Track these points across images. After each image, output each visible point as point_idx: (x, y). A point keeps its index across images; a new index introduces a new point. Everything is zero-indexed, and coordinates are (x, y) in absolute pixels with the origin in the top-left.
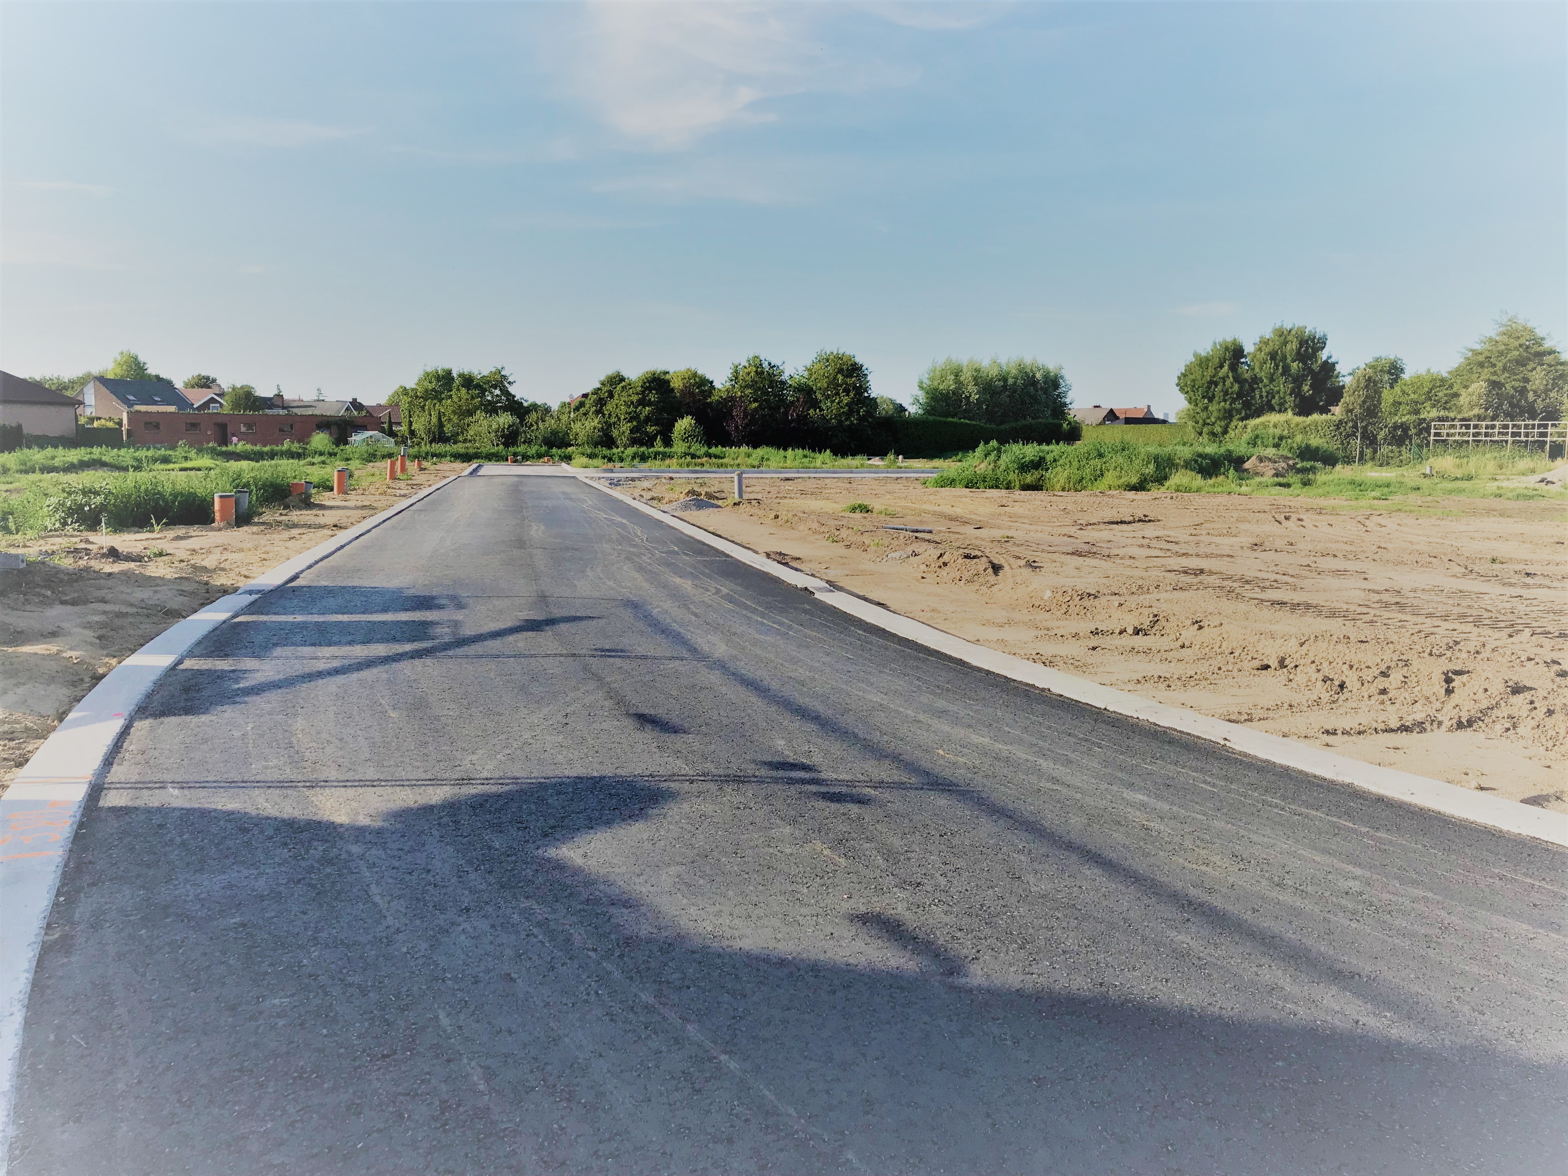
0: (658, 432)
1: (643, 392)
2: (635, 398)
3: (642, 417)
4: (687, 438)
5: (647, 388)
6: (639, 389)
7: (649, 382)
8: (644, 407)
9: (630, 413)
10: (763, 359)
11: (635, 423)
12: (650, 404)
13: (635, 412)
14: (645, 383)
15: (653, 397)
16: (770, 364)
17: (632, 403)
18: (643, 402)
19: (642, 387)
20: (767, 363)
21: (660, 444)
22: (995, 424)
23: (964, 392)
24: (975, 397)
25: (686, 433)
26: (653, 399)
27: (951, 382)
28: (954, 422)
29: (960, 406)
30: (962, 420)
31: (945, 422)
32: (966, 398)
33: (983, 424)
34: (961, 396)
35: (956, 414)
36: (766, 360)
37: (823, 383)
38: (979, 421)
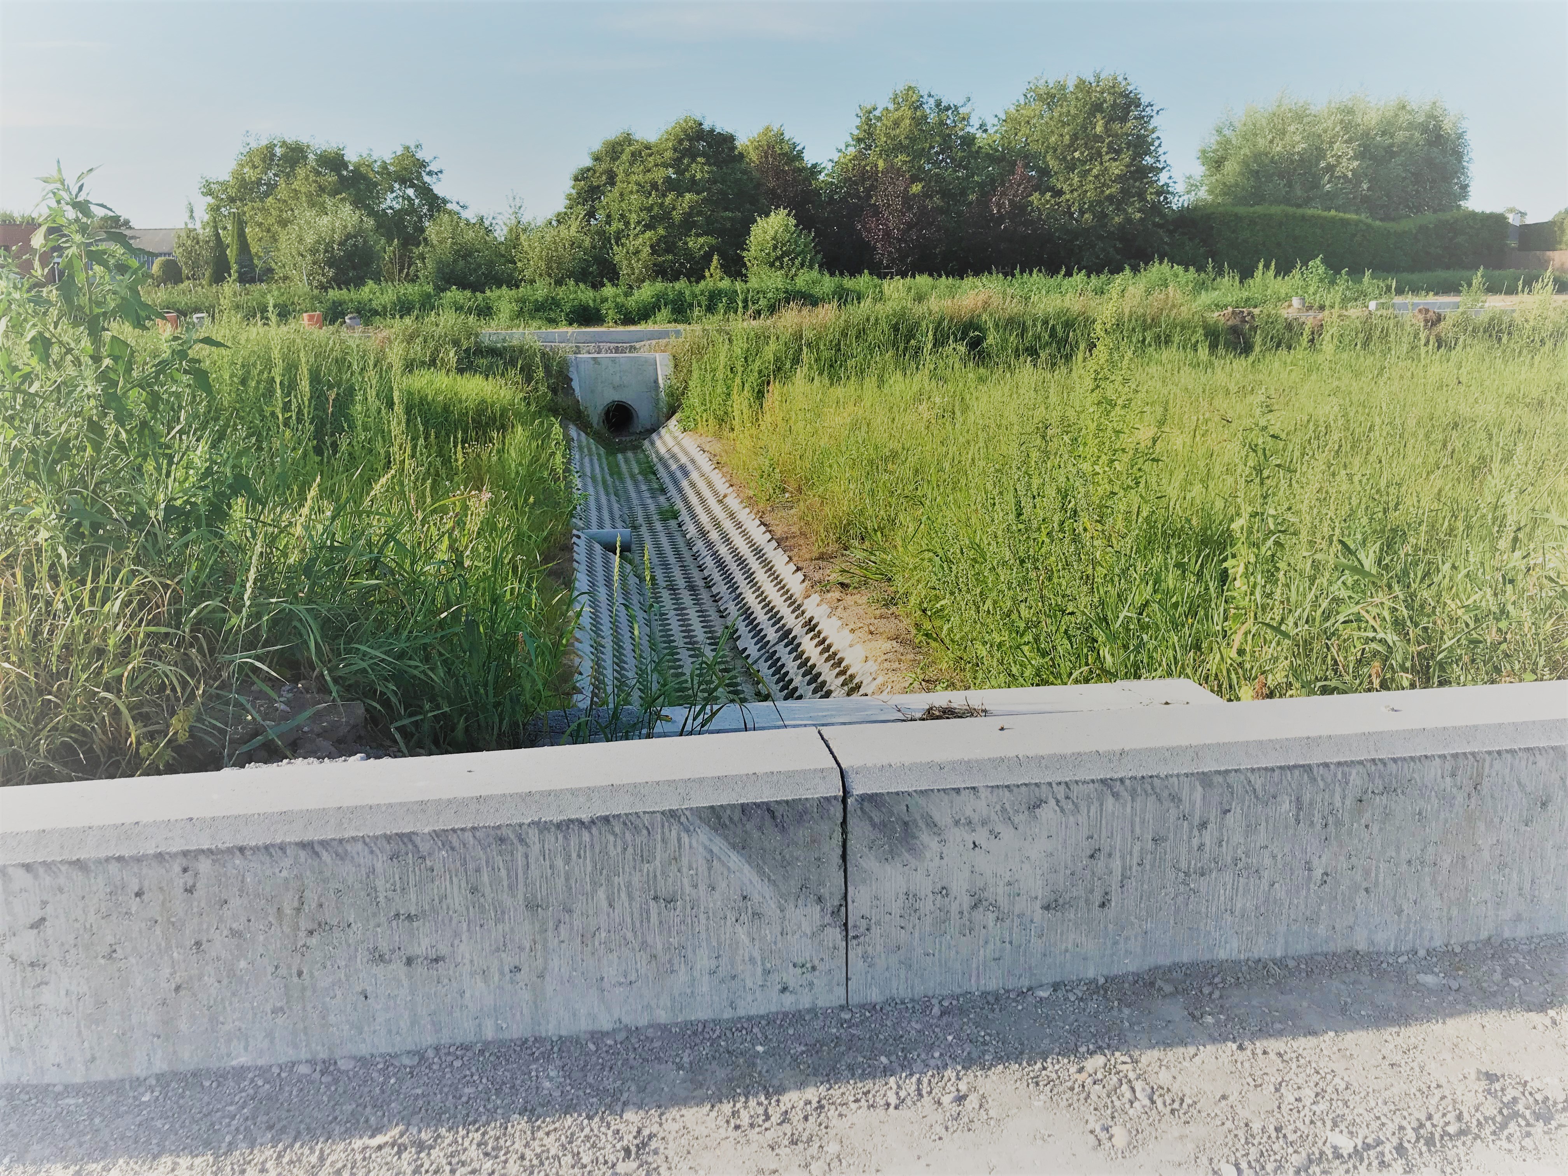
0: (713, 249)
1: (676, 164)
2: (660, 176)
3: (677, 215)
4: (779, 259)
5: (685, 153)
6: (668, 154)
7: (690, 139)
8: (680, 195)
9: (649, 209)
10: (924, 93)
11: (661, 231)
12: (693, 186)
13: (661, 205)
14: (680, 142)
15: (699, 170)
16: (938, 104)
17: (654, 186)
18: (677, 184)
19: (675, 150)
20: (932, 102)
21: (718, 273)
22: (1381, 220)
23: (1324, 157)
24: (1349, 166)
25: (775, 247)
26: (698, 177)
27: (1297, 138)
28: (1319, 217)
29: (1315, 185)
30: (1333, 213)
31: (1303, 217)
32: (1330, 168)
33: (1369, 221)
34: (1317, 165)
35: (1307, 202)
36: (930, 96)
37: (1062, 135)
38: (1357, 212)
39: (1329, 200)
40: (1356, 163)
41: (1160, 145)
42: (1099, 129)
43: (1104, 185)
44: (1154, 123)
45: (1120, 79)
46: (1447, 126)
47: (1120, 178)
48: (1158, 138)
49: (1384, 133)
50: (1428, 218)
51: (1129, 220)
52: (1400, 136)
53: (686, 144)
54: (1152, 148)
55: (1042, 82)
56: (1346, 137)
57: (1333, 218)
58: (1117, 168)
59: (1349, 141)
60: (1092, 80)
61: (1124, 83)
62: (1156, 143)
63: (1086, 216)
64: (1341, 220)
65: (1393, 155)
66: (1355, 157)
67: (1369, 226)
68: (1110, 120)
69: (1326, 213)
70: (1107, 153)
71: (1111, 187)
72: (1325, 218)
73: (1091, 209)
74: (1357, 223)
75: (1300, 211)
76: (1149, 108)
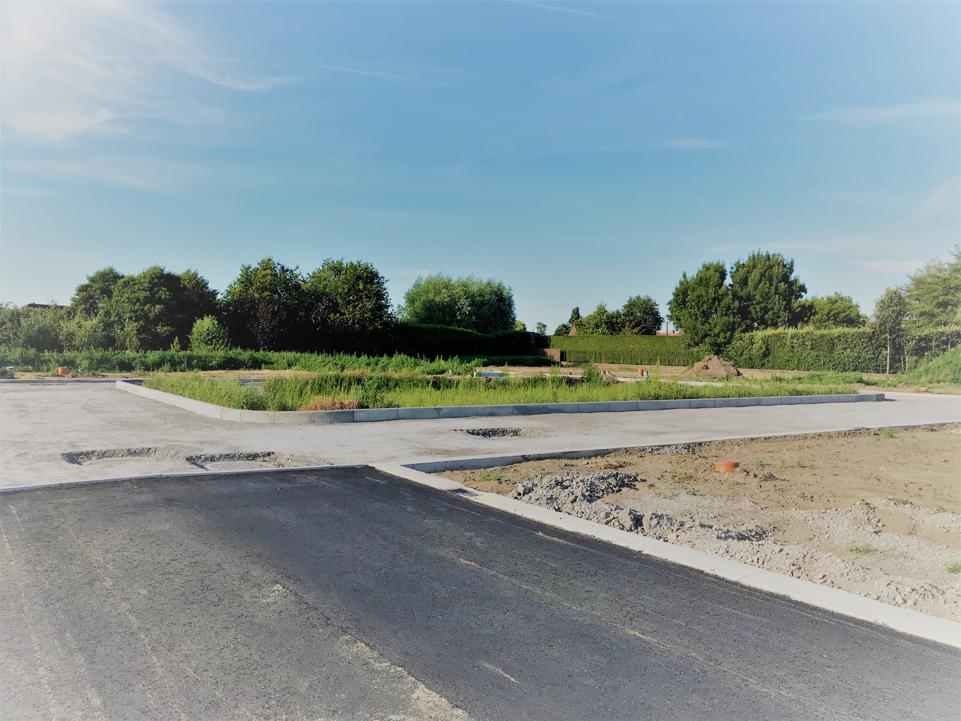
0: (173, 334)
1: (151, 289)
2: (142, 295)
3: (151, 316)
4: (211, 340)
5: (155, 285)
6: (146, 285)
7: (157, 277)
8: (153, 305)
9: (136, 312)
11: (142, 323)
12: (159, 301)
13: (143, 309)
14: (153, 279)
15: (163, 293)
17: (138, 300)
18: (152, 300)
19: (149, 282)
21: (178, 347)
22: (482, 332)
23: (457, 304)
24: (467, 309)
25: (208, 335)
26: (163, 297)
27: (446, 296)
28: (456, 330)
29: (454, 315)
30: (462, 329)
31: (450, 330)
32: (459, 309)
33: (476, 333)
34: (455, 307)
35: (450, 323)
36: (278, 264)
37: (343, 288)
38: (472, 329)
39: (460, 323)
40: (470, 308)
41: (388, 296)
42: (361, 287)
43: (364, 312)
44: (385, 286)
45: (369, 265)
46: (505, 293)
47: (371, 310)
48: (387, 293)
49: (480, 296)
50: (500, 332)
51: (375, 328)
52: (487, 297)
53: (156, 280)
54: (385, 297)
55: (331, 261)
56: (465, 297)
57: (462, 331)
58: (369, 305)
59: (466, 299)
60: (357, 264)
61: (371, 267)
62: (386, 295)
63: (356, 326)
64: (465, 332)
65: (485, 304)
66: (469, 306)
67: (476, 335)
68: (366, 283)
69: (459, 329)
70: (365, 298)
71: (367, 313)
72: (459, 331)
73: (358, 323)
74: (472, 333)
75: (448, 327)
76: (382, 279)
